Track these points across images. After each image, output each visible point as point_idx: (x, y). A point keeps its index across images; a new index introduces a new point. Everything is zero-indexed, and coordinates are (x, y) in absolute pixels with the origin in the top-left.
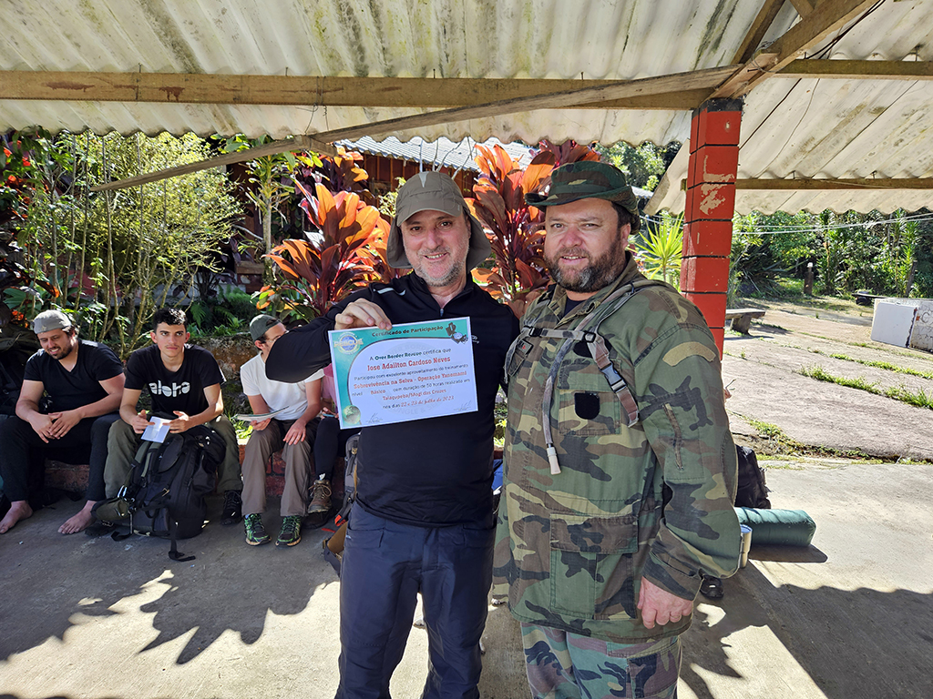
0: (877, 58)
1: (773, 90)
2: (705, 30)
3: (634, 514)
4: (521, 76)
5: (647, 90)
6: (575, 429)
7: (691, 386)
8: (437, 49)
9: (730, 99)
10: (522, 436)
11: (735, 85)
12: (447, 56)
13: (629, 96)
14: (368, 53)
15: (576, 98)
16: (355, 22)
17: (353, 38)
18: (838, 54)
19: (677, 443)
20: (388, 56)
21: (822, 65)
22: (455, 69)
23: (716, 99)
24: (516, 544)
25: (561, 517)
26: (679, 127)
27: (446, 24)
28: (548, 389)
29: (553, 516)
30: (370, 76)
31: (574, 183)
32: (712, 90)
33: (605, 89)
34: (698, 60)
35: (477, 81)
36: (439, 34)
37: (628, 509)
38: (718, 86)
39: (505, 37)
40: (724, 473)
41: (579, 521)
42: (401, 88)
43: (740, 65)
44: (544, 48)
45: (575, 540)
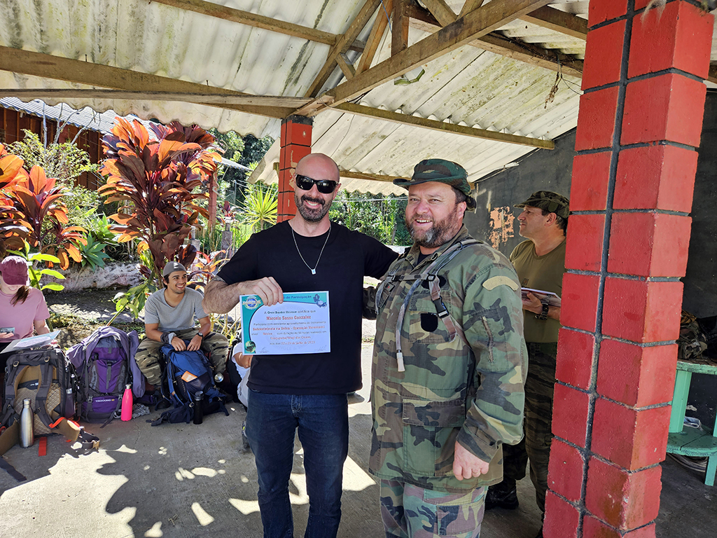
0: (383, 108)
1: (330, 117)
2: (290, 71)
3: (461, 399)
4: (160, 74)
5: (255, 102)
6: (421, 339)
7: (501, 305)
8: (91, 40)
9: (305, 117)
10: (384, 347)
11: (309, 110)
12: (100, 48)
13: (242, 104)
14: (25, 30)
15: (206, 99)
16: (16, 4)
17: (12, 16)
18: (364, 103)
19: (490, 344)
20: (44, 37)
21: (355, 107)
22: (105, 59)
23: (297, 115)
24: (379, 424)
26: (270, 130)
27: (102, 25)
28: (402, 312)
29: (405, 401)
30: (24, 49)
31: (426, 172)
32: (295, 109)
33: (228, 97)
34: (285, 88)
35: (125, 71)
36: (94, 30)
37: (458, 395)
38: (298, 108)
39: (150, 44)
42: (55, 64)
43: (313, 99)
44: (180, 59)
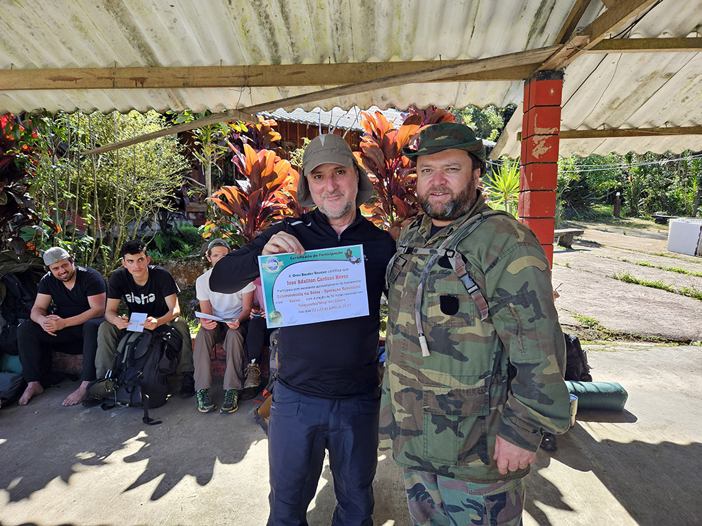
0: (667, 36)
1: (587, 63)
2: (533, 20)
3: (486, 386)
4: (394, 59)
5: (490, 66)
6: (440, 323)
7: (529, 290)
8: (331, 42)
9: (553, 71)
10: (400, 329)
11: (557, 60)
12: (339, 47)
13: (476, 71)
14: (281, 46)
15: (436, 75)
16: (271, 24)
17: (269, 36)
18: (636, 34)
19: (519, 333)
20: (295, 49)
21: (624, 43)
22: (345, 56)
23: (542, 71)
24: (397, 409)
25: (431, 389)
26: (515, 94)
27: (338, 23)
28: (419, 292)
29: (425, 388)
30: (282, 64)
31: (439, 138)
32: (539, 64)
33: (458, 67)
34: (528, 42)
35: (361, 65)
36: (333, 30)
37: (481, 383)
38: (544, 62)
39: (381, 31)
40: (556, 354)
41: (445, 391)
42: (305, 72)
43: (561, 45)
44: (411, 38)
45: (441, 406)
